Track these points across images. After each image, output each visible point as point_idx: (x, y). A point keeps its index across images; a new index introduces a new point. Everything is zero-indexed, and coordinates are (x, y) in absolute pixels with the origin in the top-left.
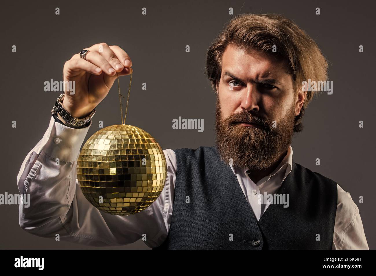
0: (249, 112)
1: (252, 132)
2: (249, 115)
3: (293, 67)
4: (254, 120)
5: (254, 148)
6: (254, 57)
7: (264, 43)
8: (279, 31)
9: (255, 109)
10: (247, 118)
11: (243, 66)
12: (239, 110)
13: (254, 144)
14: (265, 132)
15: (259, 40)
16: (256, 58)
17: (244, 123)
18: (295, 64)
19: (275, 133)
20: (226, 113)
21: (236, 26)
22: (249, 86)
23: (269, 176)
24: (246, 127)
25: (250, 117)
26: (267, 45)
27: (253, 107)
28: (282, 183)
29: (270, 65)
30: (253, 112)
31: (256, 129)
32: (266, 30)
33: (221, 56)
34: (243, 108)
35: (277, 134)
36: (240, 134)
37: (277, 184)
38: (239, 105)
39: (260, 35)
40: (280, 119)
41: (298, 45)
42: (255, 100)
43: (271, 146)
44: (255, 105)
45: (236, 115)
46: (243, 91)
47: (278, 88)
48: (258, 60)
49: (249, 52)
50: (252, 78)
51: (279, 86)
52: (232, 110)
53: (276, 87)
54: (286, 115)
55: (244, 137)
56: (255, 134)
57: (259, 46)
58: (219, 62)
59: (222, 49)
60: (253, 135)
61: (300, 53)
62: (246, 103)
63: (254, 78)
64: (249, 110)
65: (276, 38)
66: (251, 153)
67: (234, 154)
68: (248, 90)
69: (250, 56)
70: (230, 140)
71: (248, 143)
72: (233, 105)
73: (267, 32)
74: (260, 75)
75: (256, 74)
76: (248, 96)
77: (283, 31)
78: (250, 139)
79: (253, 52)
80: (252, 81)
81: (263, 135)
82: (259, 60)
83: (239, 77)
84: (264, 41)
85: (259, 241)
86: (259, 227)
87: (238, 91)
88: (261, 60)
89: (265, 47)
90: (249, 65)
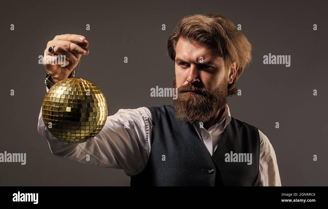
0: (192, 84)
1: (194, 98)
3: (222, 53)
4: (196, 89)
5: (195, 108)
6: (195, 46)
8: (211, 28)
9: (196, 82)
10: (191, 88)
11: (188, 52)
12: (186, 83)
13: (196, 105)
14: (204, 97)
15: (198, 34)
16: (196, 47)
17: (189, 91)
18: (223, 50)
19: (211, 97)
22: (192, 66)
23: (216, 125)
24: (190, 94)
25: (193, 87)
26: (204, 38)
27: (195, 80)
28: (224, 129)
29: (206, 51)
30: (195, 84)
31: (198, 95)
32: (202, 27)
33: (176, 44)
34: (188, 81)
35: (213, 98)
36: (186, 99)
37: (221, 130)
38: (185, 80)
39: (198, 31)
40: (215, 88)
42: (196, 76)
43: (209, 106)
44: (196, 78)
45: (184, 87)
46: (188, 69)
47: (213, 67)
49: (192, 43)
50: (194, 60)
51: (213, 66)
52: (182, 82)
53: (210, 66)
54: (219, 85)
55: (189, 100)
56: (196, 99)
57: (198, 38)
58: (175, 48)
59: (177, 39)
60: (195, 100)
62: (190, 78)
64: (192, 83)
65: (209, 33)
66: (194, 111)
67: (183, 112)
68: (191, 69)
69: (192, 46)
70: (181, 103)
71: (192, 105)
72: (183, 79)
73: (203, 29)
75: (196, 58)
76: (191, 73)
77: (214, 28)
78: (193, 102)
79: (195, 42)
80: (194, 63)
81: (202, 99)
82: (198, 48)
83: (186, 61)
84: (201, 35)
85: (213, 170)
86: (213, 160)
87: (185, 70)
88: (200, 48)
89: (202, 39)
90: (192, 52)
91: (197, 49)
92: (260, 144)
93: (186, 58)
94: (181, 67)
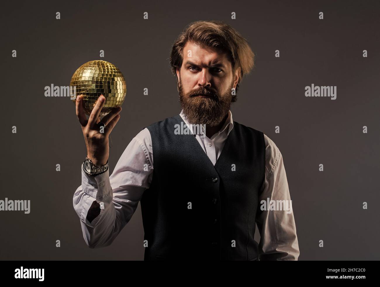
0: (204, 87)
1: (207, 101)
2: (204, 89)
3: (234, 57)
4: (208, 93)
5: (208, 111)
6: (207, 50)
7: (214, 41)
8: (224, 33)
9: (209, 85)
10: (203, 92)
11: (199, 56)
12: (197, 87)
13: (208, 109)
14: (215, 101)
15: (211, 39)
17: (201, 95)
18: (235, 55)
20: (187, 89)
21: (194, 30)
22: (204, 70)
23: (219, 132)
24: (202, 97)
25: (205, 91)
26: (216, 42)
27: (207, 84)
28: (227, 136)
29: (217, 55)
30: (207, 87)
31: (209, 99)
33: (182, 50)
34: (200, 85)
35: (223, 102)
36: (198, 102)
37: (224, 137)
38: (196, 83)
39: (211, 35)
41: (236, 42)
42: (208, 79)
43: (219, 111)
44: (208, 82)
45: (195, 90)
46: (199, 74)
48: (210, 52)
49: (203, 47)
50: (206, 64)
51: (224, 70)
52: (191, 87)
53: (222, 70)
54: (228, 90)
55: (201, 104)
56: (209, 102)
57: (210, 43)
58: (181, 54)
59: (183, 45)
60: (207, 104)
61: (238, 48)
62: (201, 82)
63: (208, 64)
64: (204, 86)
65: (222, 37)
66: (206, 116)
67: (194, 117)
68: (203, 72)
69: (204, 50)
70: (191, 107)
71: (204, 109)
72: (192, 83)
73: (216, 33)
74: (212, 62)
75: (209, 61)
76: (203, 76)
77: (227, 33)
78: (205, 105)
79: (206, 47)
80: (206, 66)
81: (214, 103)
83: (197, 64)
84: (214, 39)
85: (216, 179)
86: (215, 169)
87: (195, 74)
88: (211, 52)
89: (215, 44)
90: (203, 56)
91: (209, 52)
92: (265, 148)
93: (198, 62)
94: (190, 71)
